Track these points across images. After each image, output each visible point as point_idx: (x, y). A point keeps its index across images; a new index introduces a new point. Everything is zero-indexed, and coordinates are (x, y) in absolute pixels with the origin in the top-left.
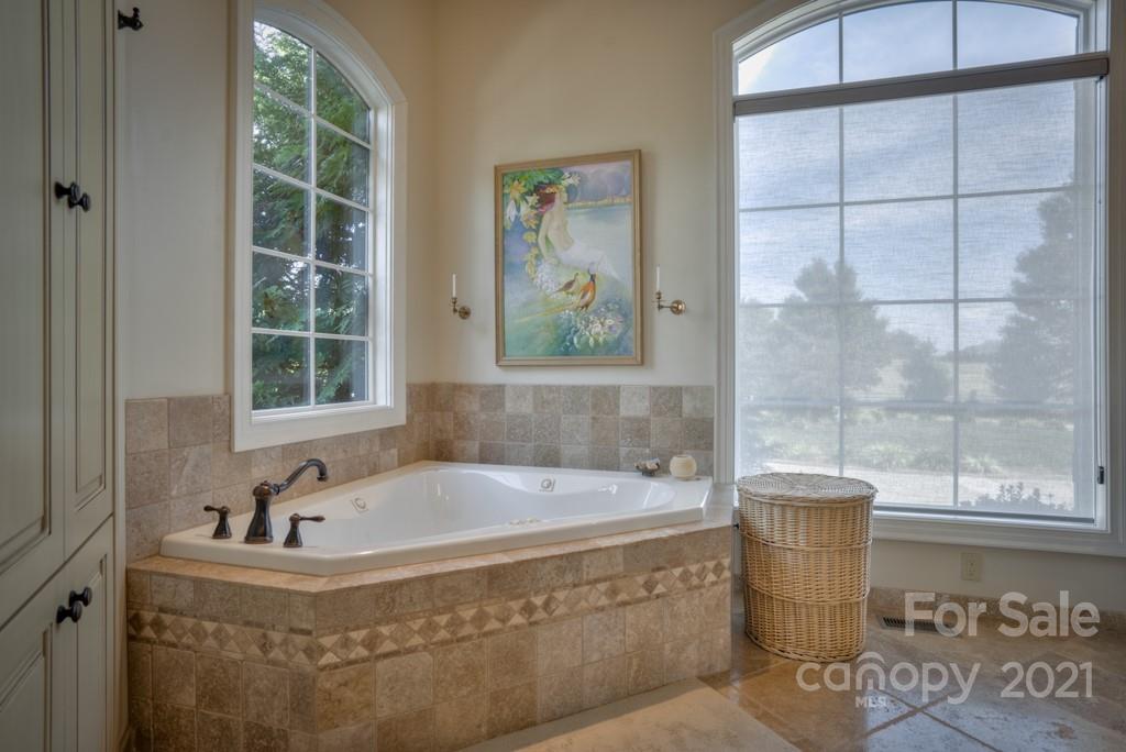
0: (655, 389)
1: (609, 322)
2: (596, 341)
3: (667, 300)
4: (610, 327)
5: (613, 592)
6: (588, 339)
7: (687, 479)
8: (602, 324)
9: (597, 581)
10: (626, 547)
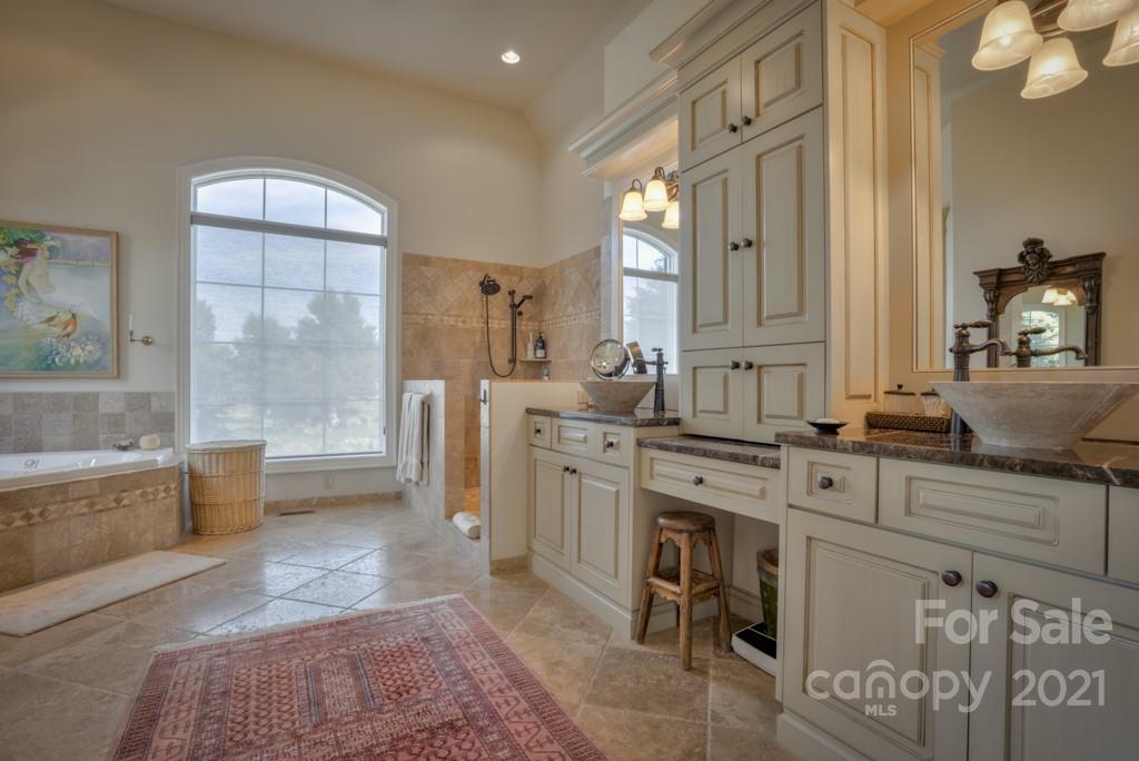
0: (129, 394)
1: (90, 348)
2: (77, 362)
3: (139, 335)
4: (90, 352)
5: (92, 505)
6: (69, 359)
7: (153, 450)
8: (83, 349)
9: (79, 499)
10: (100, 480)
